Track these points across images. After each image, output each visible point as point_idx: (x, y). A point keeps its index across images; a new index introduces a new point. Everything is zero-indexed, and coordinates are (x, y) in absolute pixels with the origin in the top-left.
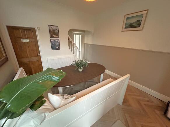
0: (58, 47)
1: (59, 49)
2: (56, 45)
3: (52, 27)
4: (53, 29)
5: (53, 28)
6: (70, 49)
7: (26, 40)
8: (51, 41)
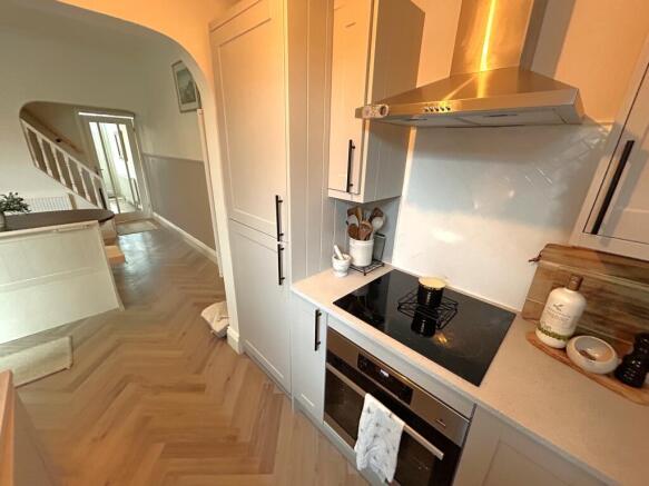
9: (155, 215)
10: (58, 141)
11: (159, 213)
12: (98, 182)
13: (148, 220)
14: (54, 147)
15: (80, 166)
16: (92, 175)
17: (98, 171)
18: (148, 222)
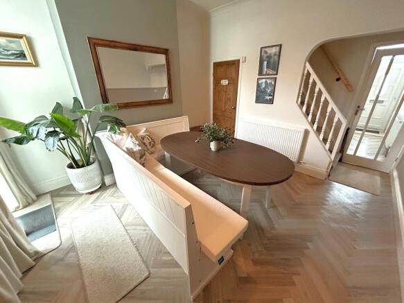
0: (268, 98)
1: (271, 102)
2: (265, 92)
3: (267, 50)
4: (268, 54)
5: (269, 52)
6: (304, 108)
7: (225, 82)
8: (258, 83)
14: (319, 86)
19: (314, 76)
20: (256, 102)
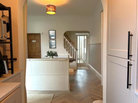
0: (54, 46)
3: (51, 31)
7: (34, 41)
8: (49, 42)
9: (89, 65)
10: (70, 41)
11: (90, 64)
12: (75, 52)
13: (87, 66)
14: (68, 42)
15: (73, 47)
16: (75, 50)
17: (77, 49)
18: (87, 67)
19: (66, 40)
20: (50, 48)
